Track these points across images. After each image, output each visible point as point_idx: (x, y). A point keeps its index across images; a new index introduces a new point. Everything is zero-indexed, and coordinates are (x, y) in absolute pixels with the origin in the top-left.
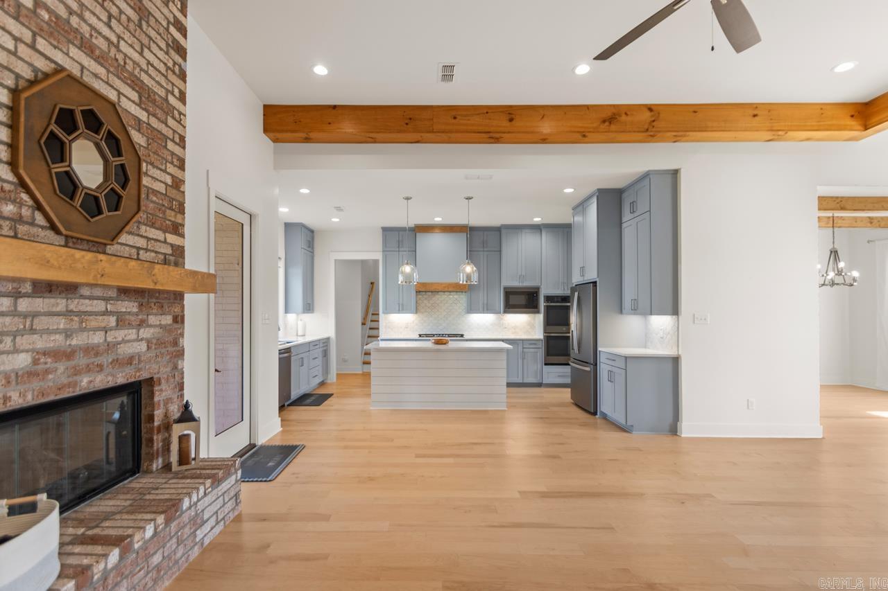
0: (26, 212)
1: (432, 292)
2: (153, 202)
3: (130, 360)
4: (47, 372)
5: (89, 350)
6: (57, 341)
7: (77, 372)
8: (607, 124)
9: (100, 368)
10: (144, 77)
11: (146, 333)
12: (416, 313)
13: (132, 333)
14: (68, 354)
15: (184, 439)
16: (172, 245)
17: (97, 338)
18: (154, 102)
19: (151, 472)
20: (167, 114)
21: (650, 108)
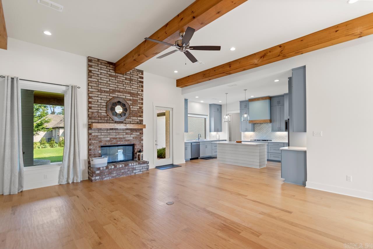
0: (108, 119)
1: (260, 123)
2: (134, 112)
3: (129, 140)
4: (112, 141)
5: (119, 138)
6: (114, 136)
7: (118, 141)
8: (262, 58)
9: (122, 141)
10: (132, 91)
11: (132, 136)
12: (254, 131)
13: (129, 136)
14: (116, 138)
15: (139, 155)
16: (139, 120)
17: (122, 136)
18: (134, 95)
19: (134, 160)
20: (138, 95)
21: (280, 46)
